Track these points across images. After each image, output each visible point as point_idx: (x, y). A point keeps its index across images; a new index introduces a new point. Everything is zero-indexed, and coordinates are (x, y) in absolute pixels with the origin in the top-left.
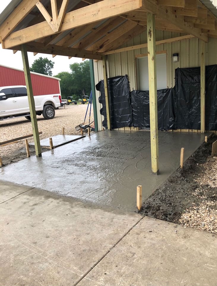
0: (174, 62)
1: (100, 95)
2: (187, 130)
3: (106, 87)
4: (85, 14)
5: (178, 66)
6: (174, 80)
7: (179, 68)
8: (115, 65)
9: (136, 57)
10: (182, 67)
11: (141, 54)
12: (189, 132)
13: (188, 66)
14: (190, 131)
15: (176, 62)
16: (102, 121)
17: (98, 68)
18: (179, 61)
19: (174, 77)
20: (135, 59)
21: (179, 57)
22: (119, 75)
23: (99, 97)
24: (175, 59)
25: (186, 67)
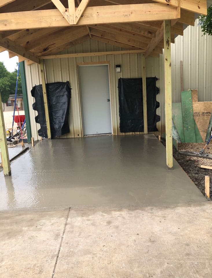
0: (117, 73)
1: (35, 102)
2: (131, 133)
3: (45, 93)
4: (114, 13)
5: (121, 76)
6: (117, 89)
7: (122, 78)
8: (53, 71)
9: (78, 65)
10: (124, 78)
11: (83, 62)
12: (132, 135)
13: (129, 77)
14: (133, 133)
15: (119, 72)
16: (38, 129)
17: (31, 72)
18: (122, 72)
19: (117, 86)
20: (77, 66)
21: (122, 69)
22: (59, 81)
23: (33, 103)
24: (118, 70)
25: (128, 78)
